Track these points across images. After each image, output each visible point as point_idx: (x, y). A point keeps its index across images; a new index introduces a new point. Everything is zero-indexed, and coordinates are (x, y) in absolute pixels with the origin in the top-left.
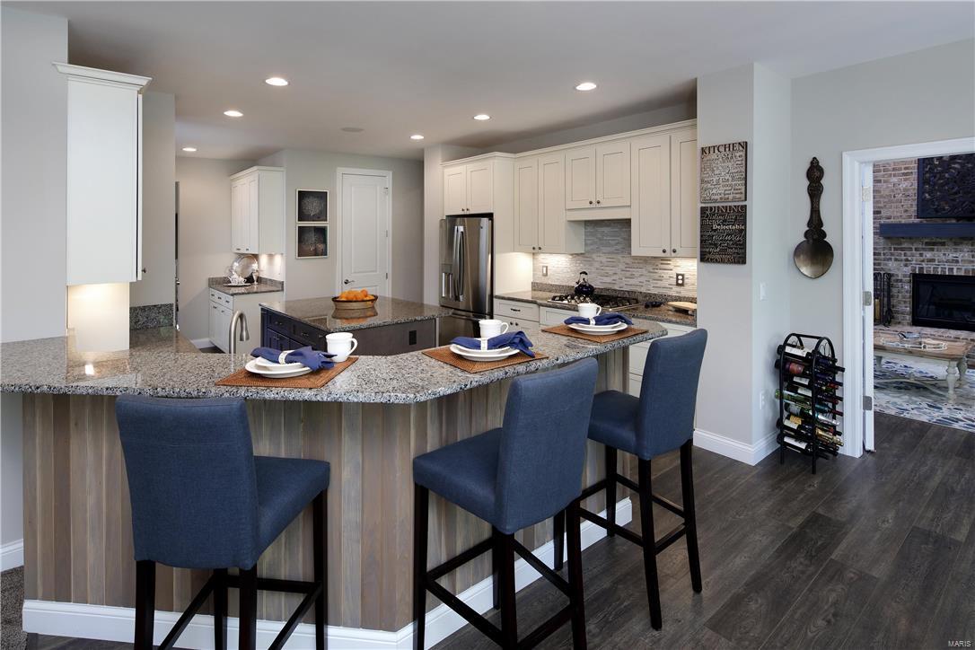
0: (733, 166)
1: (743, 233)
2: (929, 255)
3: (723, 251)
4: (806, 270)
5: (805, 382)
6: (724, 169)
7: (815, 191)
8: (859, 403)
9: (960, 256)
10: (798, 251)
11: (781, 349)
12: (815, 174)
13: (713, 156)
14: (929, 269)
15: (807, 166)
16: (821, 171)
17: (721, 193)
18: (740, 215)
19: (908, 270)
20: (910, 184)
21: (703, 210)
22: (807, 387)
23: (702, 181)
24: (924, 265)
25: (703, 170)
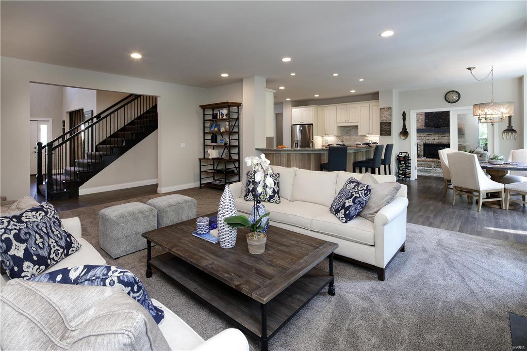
0: (388, 113)
1: (390, 128)
2: (427, 138)
3: (386, 133)
4: (403, 138)
5: (403, 162)
6: (386, 113)
7: (404, 119)
8: (414, 168)
9: (435, 138)
10: (401, 133)
11: (398, 156)
12: (404, 115)
13: (383, 110)
14: (428, 142)
15: (402, 113)
16: (405, 114)
17: (385, 119)
18: (390, 124)
19: (422, 143)
20: (423, 117)
21: (381, 123)
22: (404, 164)
23: (381, 116)
24: (426, 141)
25: (381, 113)
